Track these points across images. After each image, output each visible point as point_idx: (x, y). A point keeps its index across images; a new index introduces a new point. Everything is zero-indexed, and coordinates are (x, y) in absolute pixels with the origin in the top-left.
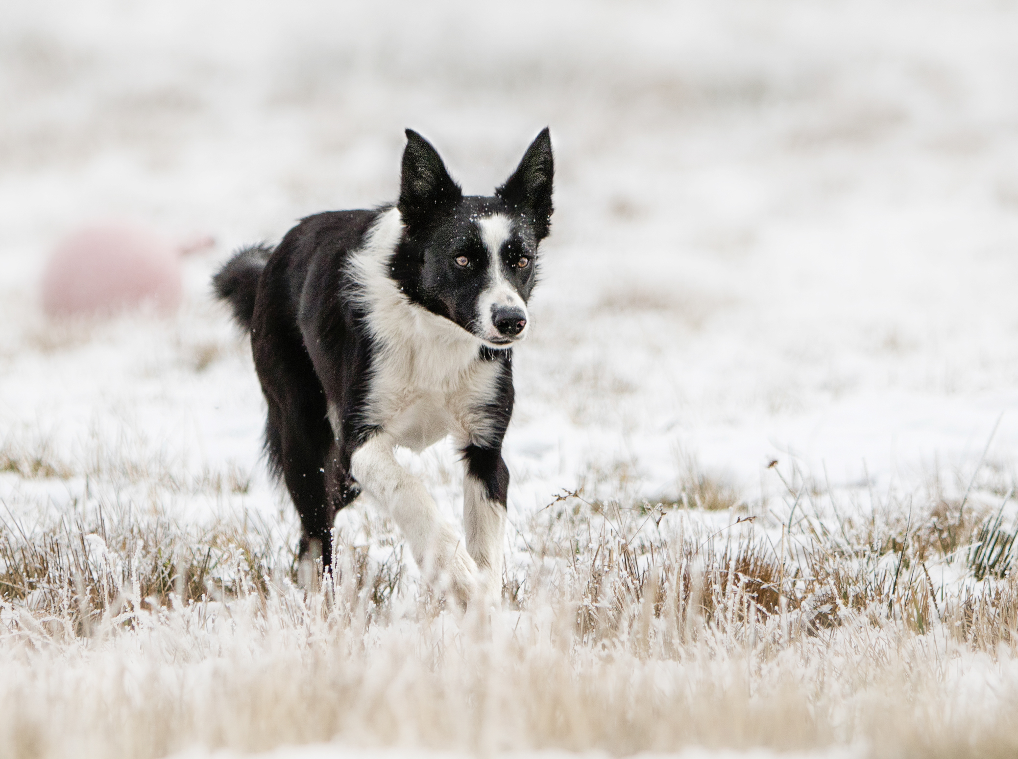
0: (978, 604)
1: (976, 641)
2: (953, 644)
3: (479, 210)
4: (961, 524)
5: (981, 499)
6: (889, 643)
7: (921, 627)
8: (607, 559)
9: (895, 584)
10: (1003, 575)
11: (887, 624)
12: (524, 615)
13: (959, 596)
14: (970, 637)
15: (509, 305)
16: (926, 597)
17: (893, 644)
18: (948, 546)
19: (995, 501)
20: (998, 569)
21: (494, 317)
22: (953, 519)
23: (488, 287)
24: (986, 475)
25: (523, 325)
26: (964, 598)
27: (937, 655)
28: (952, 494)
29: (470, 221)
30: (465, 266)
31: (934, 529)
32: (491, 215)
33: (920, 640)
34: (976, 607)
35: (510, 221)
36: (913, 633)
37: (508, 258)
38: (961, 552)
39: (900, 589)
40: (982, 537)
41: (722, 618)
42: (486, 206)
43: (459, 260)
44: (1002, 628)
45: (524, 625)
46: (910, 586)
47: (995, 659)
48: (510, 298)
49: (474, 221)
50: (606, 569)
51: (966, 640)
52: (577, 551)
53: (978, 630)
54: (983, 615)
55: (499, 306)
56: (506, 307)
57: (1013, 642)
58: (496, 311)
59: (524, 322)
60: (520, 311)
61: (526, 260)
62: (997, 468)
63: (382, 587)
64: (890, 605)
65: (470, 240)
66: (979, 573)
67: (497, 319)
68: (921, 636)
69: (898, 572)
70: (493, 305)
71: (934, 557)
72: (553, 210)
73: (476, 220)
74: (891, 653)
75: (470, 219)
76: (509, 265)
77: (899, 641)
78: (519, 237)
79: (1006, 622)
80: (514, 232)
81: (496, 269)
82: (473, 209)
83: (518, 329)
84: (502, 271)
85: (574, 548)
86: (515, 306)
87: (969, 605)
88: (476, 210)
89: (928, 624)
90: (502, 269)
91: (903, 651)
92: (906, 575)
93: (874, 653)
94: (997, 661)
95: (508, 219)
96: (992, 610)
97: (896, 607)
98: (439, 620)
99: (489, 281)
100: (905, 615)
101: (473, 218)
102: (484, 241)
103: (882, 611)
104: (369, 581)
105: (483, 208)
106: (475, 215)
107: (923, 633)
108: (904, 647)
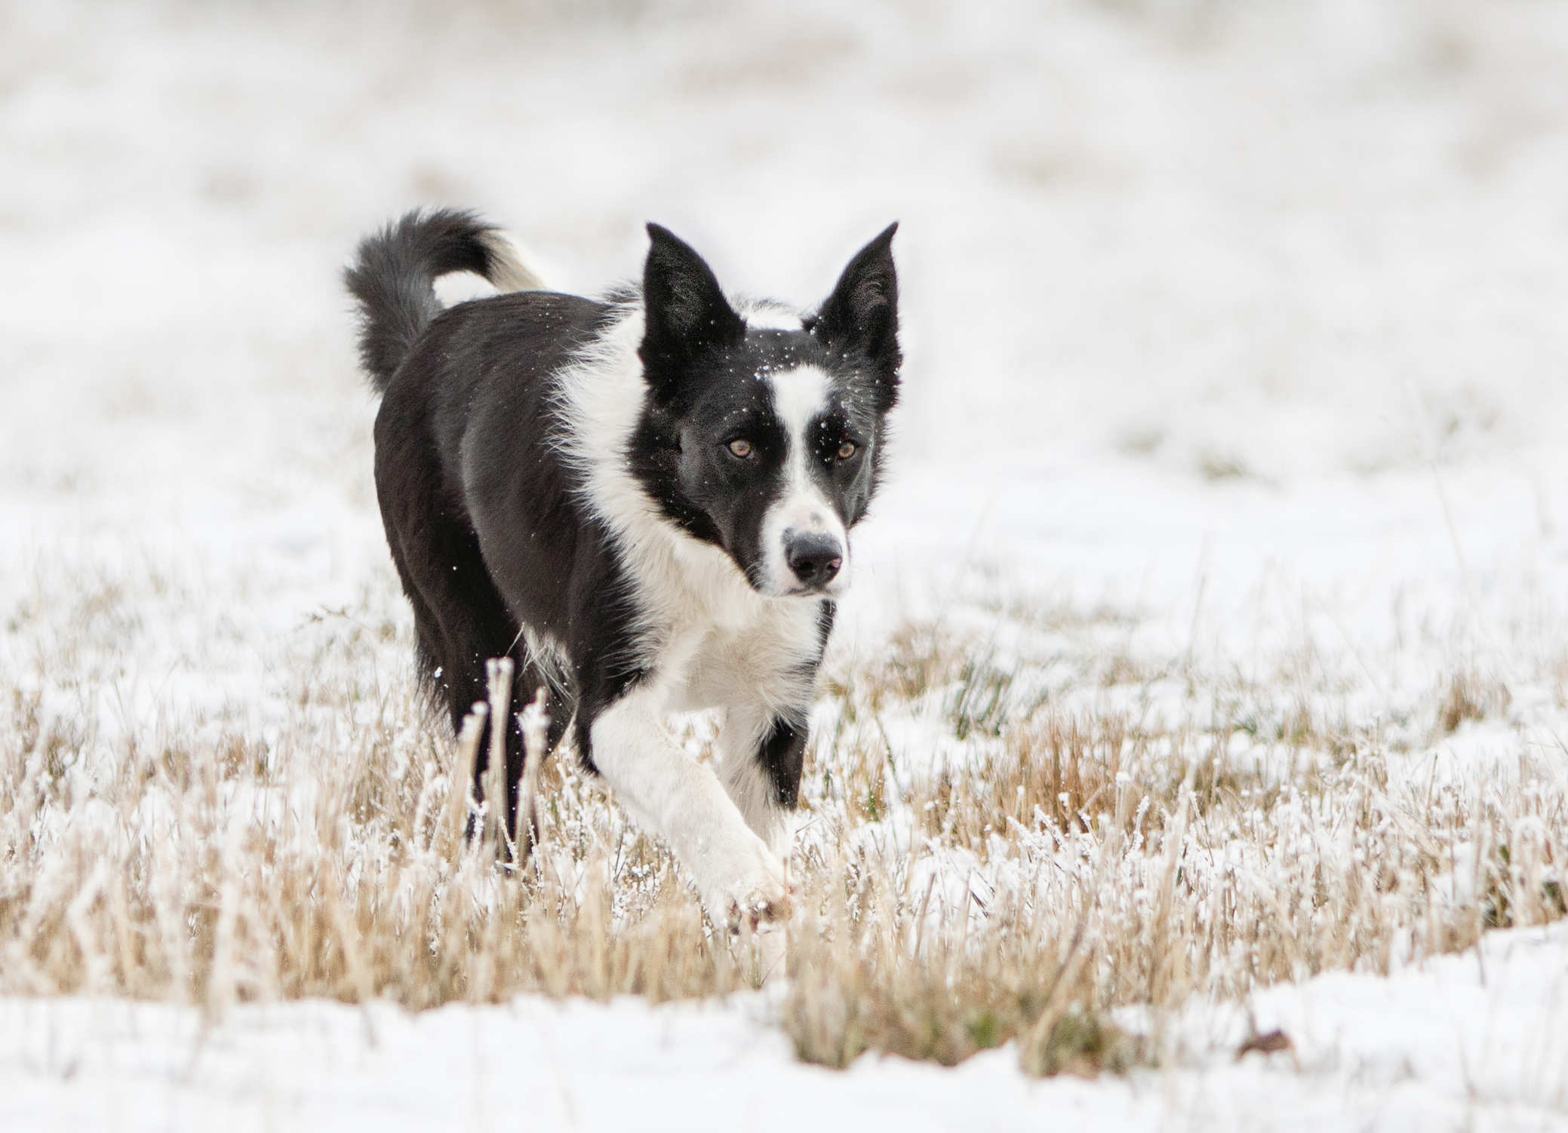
0: (959, 776)
1: (955, 831)
2: (922, 837)
3: (775, 359)
4: (935, 656)
5: (965, 619)
6: (825, 836)
7: (873, 811)
8: (402, 708)
9: (836, 746)
10: (997, 733)
11: (822, 805)
12: (274, 795)
13: (931, 766)
14: (947, 826)
15: (814, 529)
16: (881, 767)
17: (831, 836)
18: (914, 689)
19: (983, 621)
20: (990, 724)
21: (789, 551)
22: (922, 648)
23: (779, 498)
24: (974, 583)
25: (836, 566)
26: (938, 768)
27: (897, 852)
28: (922, 611)
29: (755, 378)
30: (744, 457)
31: (894, 664)
32: (794, 367)
33: (872, 832)
34: (956, 782)
35: (830, 379)
36: (860, 820)
37: (820, 446)
38: (936, 699)
39: (843, 755)
40: (966, 675)
41: (573, 798)
42: (789, 351)
43: (735, 446)
44: (996, 812)
45: (276, 811)
46: (857, 750)
47: (983, 859)
48: (816, 518)
49: (763, 378)
50: (400, 724)
51: (940, 830)
52: (357, 697)
53: (959, 816)
54: (967, 792)
55: (796, 533)
56: (808, 534)
57: (1011, 834)
58: (791, 541)
59: (838, 561)
60: (832, 541)
61: (852, 447)
62: (989, 571)
63: (61, 751)
64: (827, 778)
65: (755, 414)
66: (962, 728)
67: (794, 555)
68: (873, 825)
69: (840, 729)
70: (788, 531)
71: (893, 705)
72: (901, 357)
73: (766, 376)
74: (827, 850)
75: (756, 375)
76: (821, 457)
77: (840, 830)
78: (841, 409)
79: (1001, 804)
80: (834, 398)
81: (797, 466)
82: (765, 357)
83: (829, 572)
84: (808, 468)
85: (352, 692)
86: (825, 532)
87: (945, 777)
88: (769, 359)
89: (884, 806)
90: (808, 464)
91: (846, 848)
92: (851, 734)
93: (803, 851)
94: (986, 862)
95: (828, 377)
96: (980, 786)
97: (837, 781)
98: (146, 801)
99: (783, 486)
100: (849, 793)
101: (762, 372)
102: (777, 414)
103: (814, 787)
104: (41, 743)
105: (783, 353)
106: (766, 368)
107: (877, 820)
108: (848, 841)
